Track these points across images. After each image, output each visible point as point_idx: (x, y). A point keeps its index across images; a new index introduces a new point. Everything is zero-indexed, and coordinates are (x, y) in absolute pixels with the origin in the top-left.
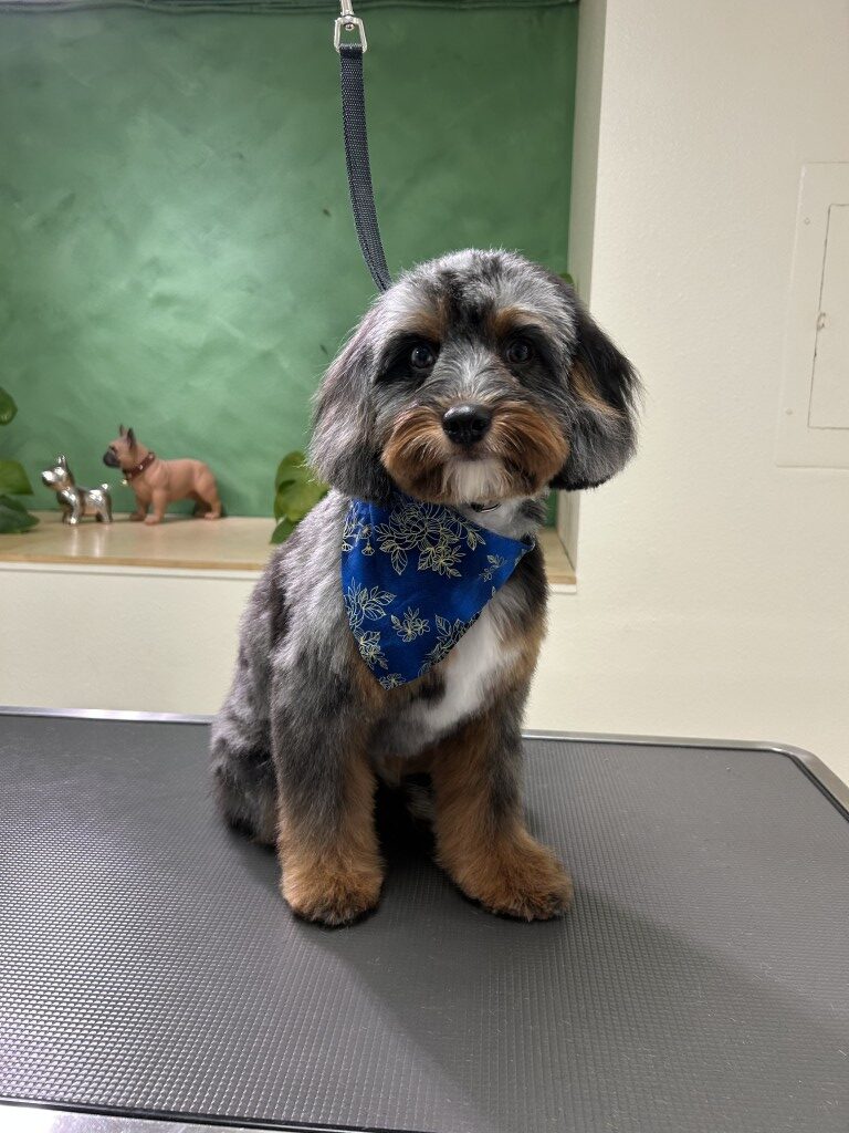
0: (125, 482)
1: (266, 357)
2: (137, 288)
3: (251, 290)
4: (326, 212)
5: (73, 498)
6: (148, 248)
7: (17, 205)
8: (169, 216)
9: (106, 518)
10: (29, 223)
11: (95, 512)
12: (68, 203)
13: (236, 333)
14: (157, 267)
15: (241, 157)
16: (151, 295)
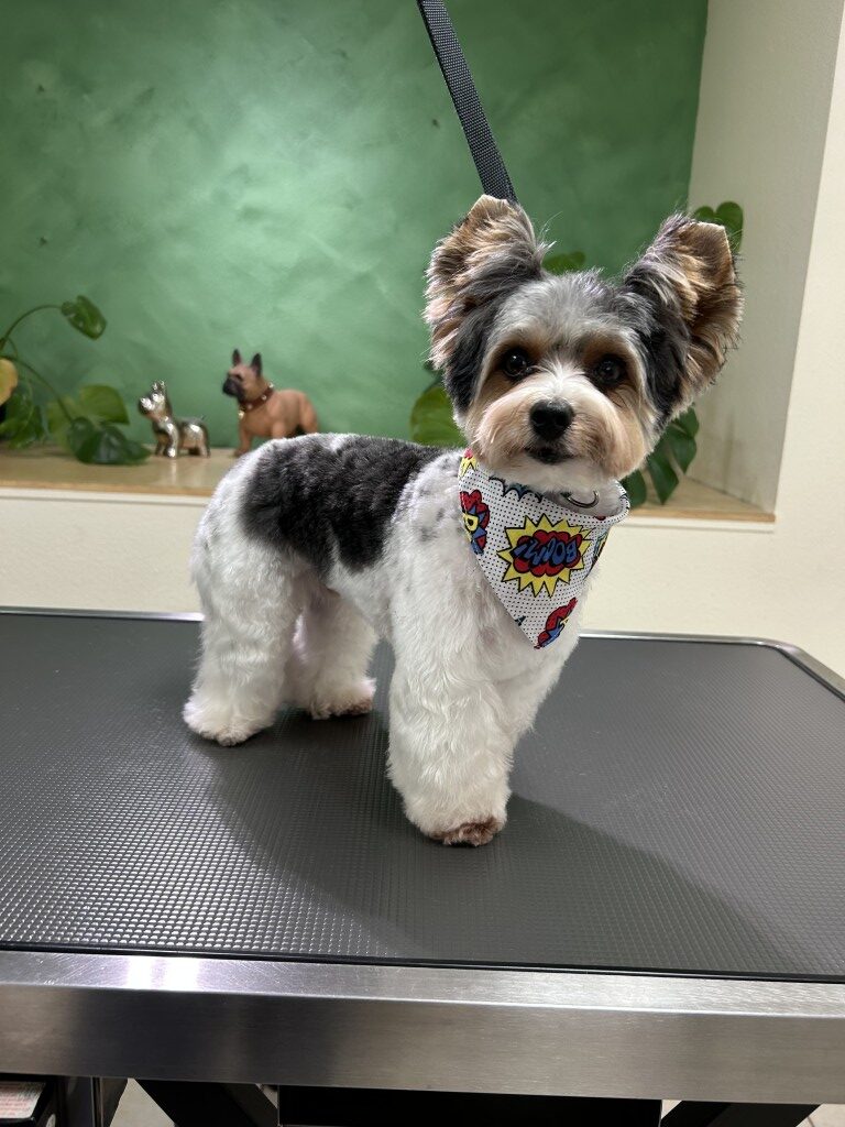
0: (242, 414)
1: (363, 280)
2: (222, 198)
3: (349, 206)
4: (435, 123)
5: (171, 428)
6: (236, 154)
7: (86, 97)
8: (261, 118)
9: (203, 449)
10: (99, 120)
11: (193, 445)
12: (147, 97)
13: (332, 253)
14: (244, 174)
15: (344, 55)
16: (238, 207)
